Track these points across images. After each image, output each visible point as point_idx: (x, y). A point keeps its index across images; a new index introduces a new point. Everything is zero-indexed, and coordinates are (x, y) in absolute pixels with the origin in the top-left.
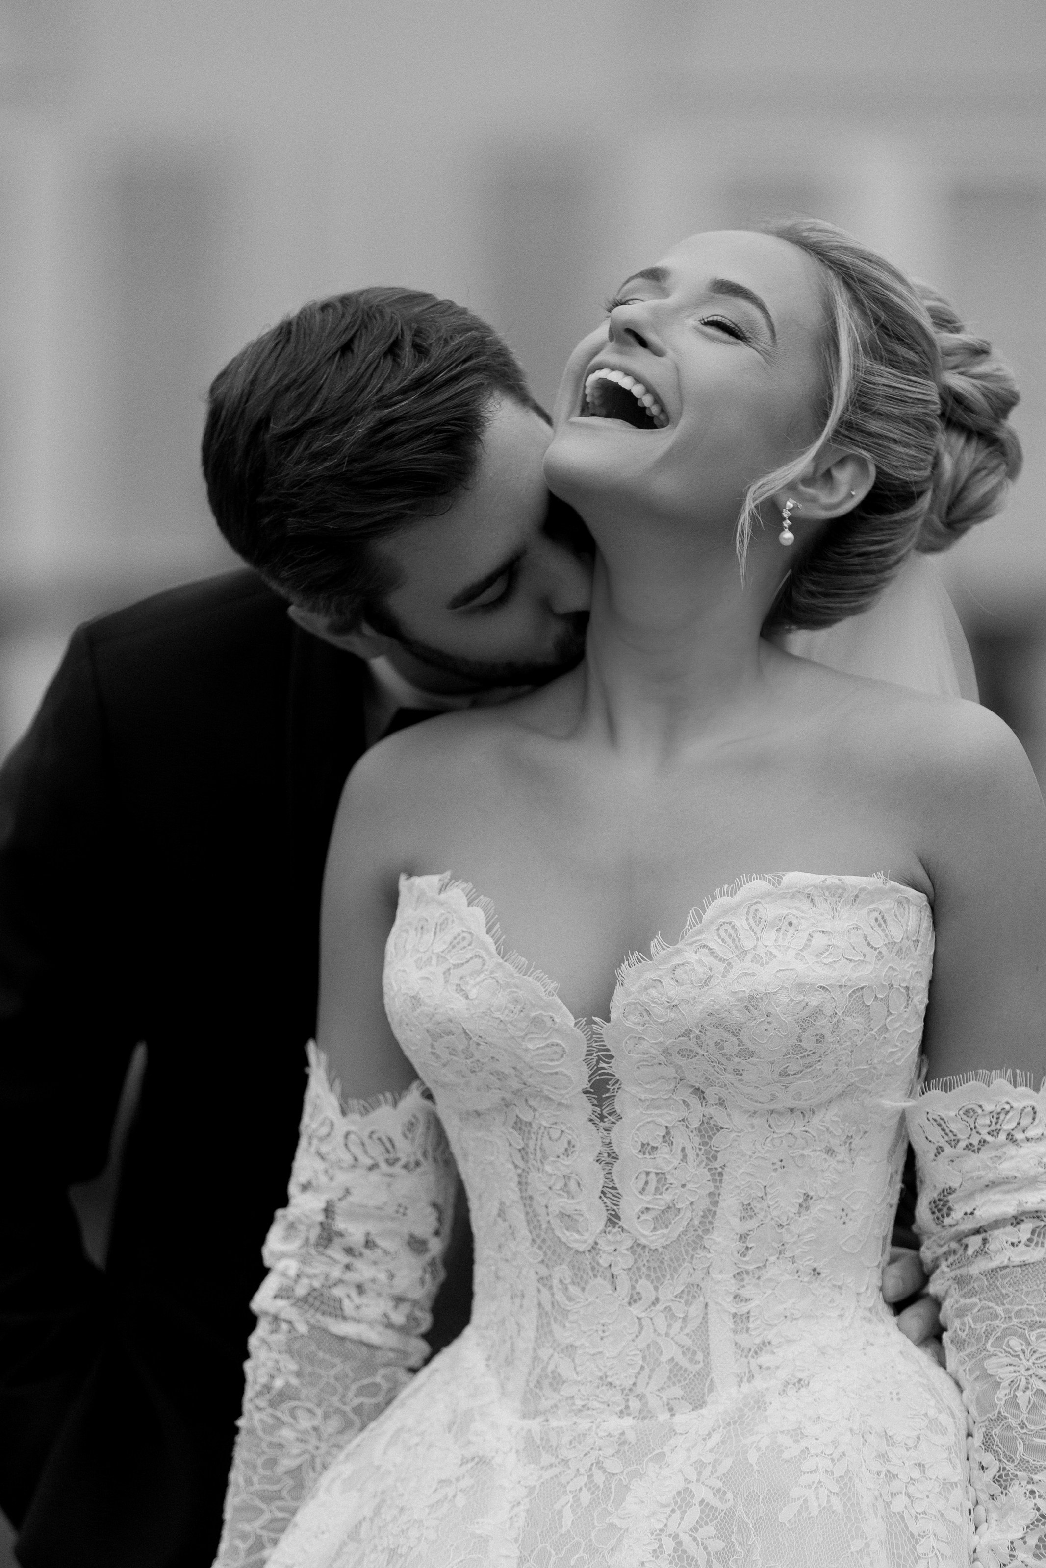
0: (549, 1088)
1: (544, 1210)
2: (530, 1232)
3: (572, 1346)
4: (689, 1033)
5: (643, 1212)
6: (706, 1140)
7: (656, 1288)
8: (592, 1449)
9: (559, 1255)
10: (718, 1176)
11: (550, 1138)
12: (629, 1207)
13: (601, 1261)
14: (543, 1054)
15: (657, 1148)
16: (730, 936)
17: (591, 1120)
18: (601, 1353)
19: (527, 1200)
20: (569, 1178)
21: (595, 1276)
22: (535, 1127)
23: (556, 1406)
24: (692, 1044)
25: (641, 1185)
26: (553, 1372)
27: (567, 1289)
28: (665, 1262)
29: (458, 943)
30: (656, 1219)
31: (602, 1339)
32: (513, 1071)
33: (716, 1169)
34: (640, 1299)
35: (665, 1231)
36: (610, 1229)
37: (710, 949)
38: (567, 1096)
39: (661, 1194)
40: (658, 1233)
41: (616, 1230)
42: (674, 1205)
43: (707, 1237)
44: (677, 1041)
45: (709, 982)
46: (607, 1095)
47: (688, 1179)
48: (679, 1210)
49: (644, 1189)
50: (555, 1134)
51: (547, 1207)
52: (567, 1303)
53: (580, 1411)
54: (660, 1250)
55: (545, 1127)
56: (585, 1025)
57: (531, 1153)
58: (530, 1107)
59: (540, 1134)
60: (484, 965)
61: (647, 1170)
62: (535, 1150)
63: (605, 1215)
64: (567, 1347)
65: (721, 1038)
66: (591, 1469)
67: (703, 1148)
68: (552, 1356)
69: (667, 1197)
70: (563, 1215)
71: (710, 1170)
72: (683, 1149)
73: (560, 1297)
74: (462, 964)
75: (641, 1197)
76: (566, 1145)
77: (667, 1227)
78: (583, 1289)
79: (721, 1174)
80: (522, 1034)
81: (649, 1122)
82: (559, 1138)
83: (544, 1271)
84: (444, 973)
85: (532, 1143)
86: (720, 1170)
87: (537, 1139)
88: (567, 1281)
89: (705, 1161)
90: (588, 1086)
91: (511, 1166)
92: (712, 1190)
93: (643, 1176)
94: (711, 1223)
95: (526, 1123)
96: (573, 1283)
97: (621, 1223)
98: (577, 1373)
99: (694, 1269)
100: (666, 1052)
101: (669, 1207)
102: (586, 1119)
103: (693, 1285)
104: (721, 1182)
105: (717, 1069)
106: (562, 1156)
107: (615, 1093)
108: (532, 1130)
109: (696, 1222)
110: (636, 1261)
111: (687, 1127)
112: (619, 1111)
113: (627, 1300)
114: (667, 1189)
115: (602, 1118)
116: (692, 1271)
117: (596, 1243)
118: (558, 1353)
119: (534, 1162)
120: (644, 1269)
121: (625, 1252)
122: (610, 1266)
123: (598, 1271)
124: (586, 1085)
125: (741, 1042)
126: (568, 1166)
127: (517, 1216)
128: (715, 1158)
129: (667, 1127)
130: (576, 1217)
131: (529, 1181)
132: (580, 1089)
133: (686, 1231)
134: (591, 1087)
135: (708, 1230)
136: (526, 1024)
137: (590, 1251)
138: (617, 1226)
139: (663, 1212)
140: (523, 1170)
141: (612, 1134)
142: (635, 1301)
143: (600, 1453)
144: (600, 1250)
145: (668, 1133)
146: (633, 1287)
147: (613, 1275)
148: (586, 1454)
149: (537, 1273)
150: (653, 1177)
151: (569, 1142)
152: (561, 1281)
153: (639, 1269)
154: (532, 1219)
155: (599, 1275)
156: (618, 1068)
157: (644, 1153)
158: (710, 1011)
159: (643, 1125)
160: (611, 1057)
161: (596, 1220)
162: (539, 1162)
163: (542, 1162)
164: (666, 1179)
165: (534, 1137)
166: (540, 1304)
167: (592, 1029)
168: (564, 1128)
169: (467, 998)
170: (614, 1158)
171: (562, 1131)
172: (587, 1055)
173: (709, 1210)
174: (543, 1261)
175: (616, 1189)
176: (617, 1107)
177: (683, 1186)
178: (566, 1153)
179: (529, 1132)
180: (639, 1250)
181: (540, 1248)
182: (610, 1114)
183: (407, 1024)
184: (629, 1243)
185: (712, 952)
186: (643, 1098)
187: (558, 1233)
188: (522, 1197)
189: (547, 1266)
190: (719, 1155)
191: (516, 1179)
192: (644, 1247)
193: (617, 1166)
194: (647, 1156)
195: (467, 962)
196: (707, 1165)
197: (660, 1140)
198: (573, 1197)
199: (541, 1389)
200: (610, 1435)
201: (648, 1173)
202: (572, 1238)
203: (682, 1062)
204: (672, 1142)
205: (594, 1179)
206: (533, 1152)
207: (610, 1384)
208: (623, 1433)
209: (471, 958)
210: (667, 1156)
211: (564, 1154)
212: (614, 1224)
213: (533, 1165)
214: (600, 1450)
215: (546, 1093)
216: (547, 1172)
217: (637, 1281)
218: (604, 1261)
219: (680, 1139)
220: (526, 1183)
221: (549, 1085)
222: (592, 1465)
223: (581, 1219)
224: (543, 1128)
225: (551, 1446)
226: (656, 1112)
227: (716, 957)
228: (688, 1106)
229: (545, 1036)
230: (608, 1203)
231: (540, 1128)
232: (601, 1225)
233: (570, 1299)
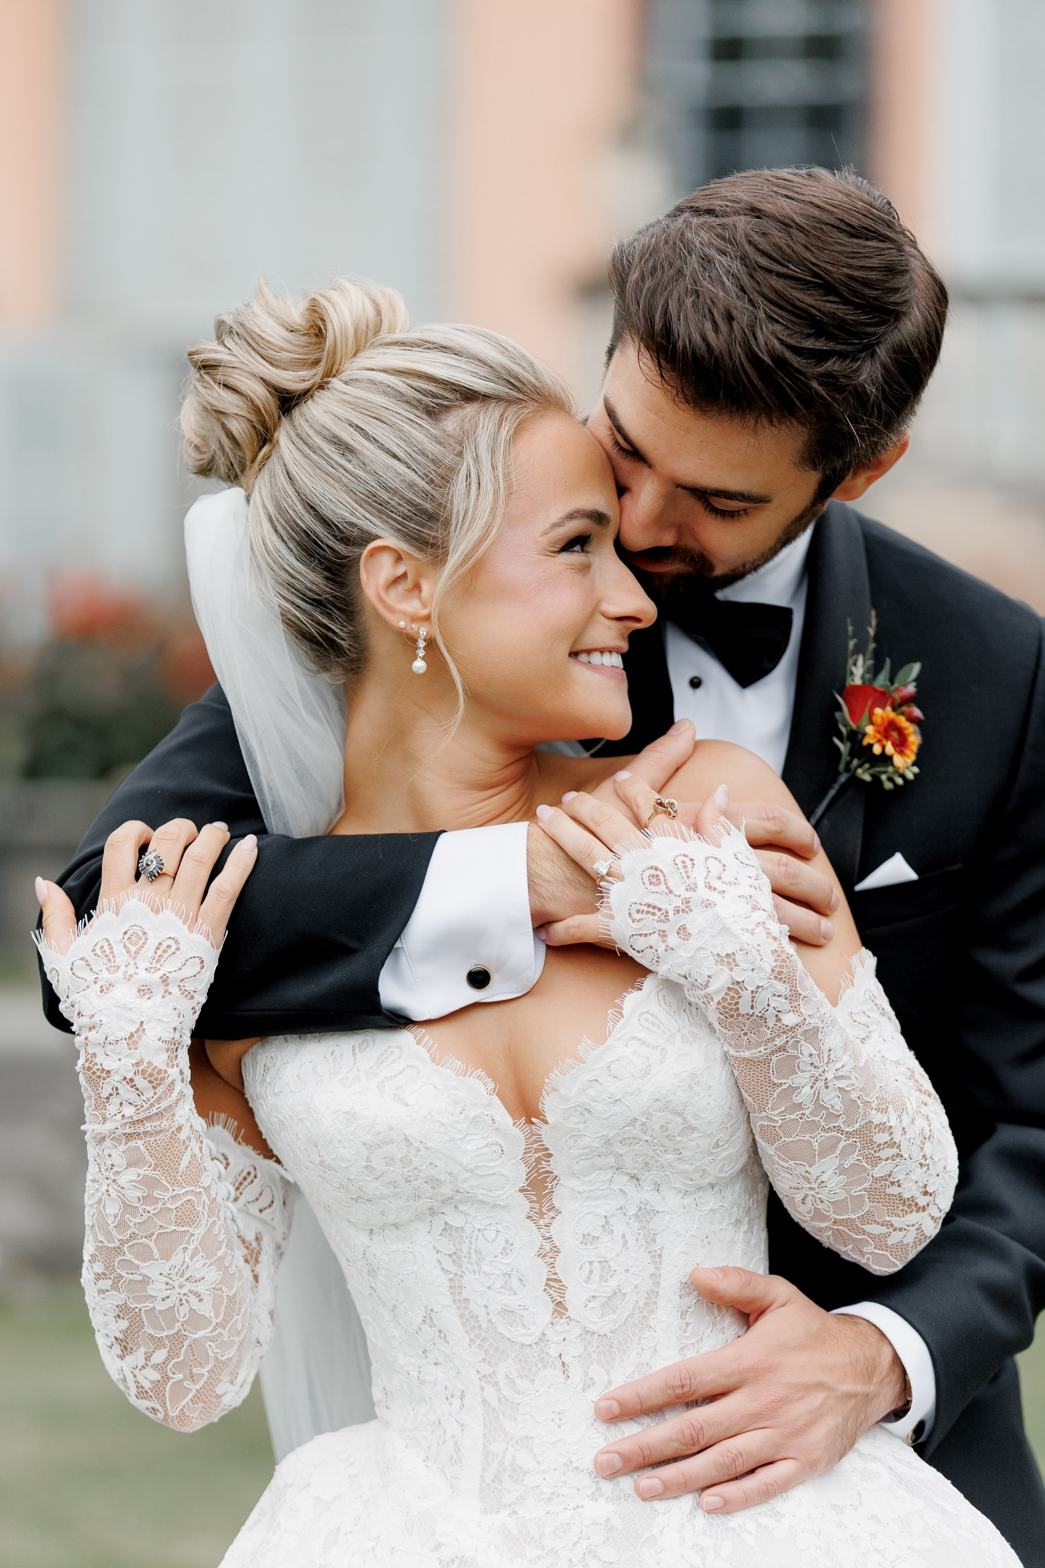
0: (484, 1192)
1: (483, 1310)
2: (466, 1332)
3: (526, 1437)
4: (635, 1122)
5: (589, 1301)
6: (644, 1224)
7: (608, 1372)
8: (580, 1538)
9: (503, 1352)
10: (657, 1257)
11: (486, 1239)
12: (574, 1298)
13: (550, 1352)
14: (482, 1154)
15: (598, 1238)
16: (653, 1024)
17: (529, 1217)
18: (560, 1440)
19: (462, 1303)
20: (510, 1276)
21: (545, 1367)
22: (468, 1231)
23: (522, 1497)
24: (636, 1131)
25: (586, 1274)
26: (511, 1465)
27: (514, 1383)
28: (615, 1346)
29: (387, 1058)
30: (603, 1306)
31: (559, 1426)
32: (449, 1177)
33: (655, 1251)
34: (594, 1384)
35: (614, 1316)
36: (558, 1319)
37: (639, 1040)
38: (504, 1197)
39: (606, 1281)
40: (605, 1319)
41: (563, 1320)
42: (620, 1290)
43: (652, 1317)
44: (621, 1131)
45: (650, 1070)
46: (546, 1192)
47: (631, 1264)
48: (625, 1295)
49: (589, 1279)
50: (491, 1235)
51: (486, 1307)
52: (515, 1396)
53: (550, 1499)
54: (609, 1335)
55: (479, 1230)
56: (524, 1124)
57: (465, 1257)
58: (461, 1212)
59: (475, 1237)
60: (418, 1073)
61: (591, 1260)
62: (469, 1253)
63: (551, 1306)
64: (521, 1439)
65: (667, 1121)
66: (584, 1559)
67: (642, 1233)
68: (506, 1449)
69: (613, 1283)
70: (506, 1312)
71: (649, 1252)
72: (623, 1236)
73: (506, 1391)
74: (396, 1076)
75: (587, 1286)
76: (504, 1245)
77: (614, 1312)
78: (533, 1381)
79: (660, 1256)
80: (460, 1136)
81: (588, 1213)
82: (495, 1239)
83: (486, 1369)
84: (378, 1086)
85: (465, 1248)
86: (659, 1252)
87: (471, 1243)
88: (515, 1375)
89: (645, 1245)
90: (525, 1185)
91: (440, 1272)
92: (653, 1271)
93: (588, 1265)
94: (655, 1303)
95: (457, 1228)
96: (521, 1377)
97: (568, 1314)
98: (539, 1462)
99: (642, 1349)
100: (608, 1142)
101: (615, 1293)
102: (524, 1217)
103: (642, 1364)
104: (660, 1263)
105: (658, 1152)
106: (500, 1256)
107: (554, 1189)
108: (465, 1235)
109: (641, 1304)
110: (586, 1349)
111: (625, 1214)
112: (557, 1206)
113: (580, 1387)
114: (612, 1276)
115: (541, 1215)
116: (640, 1350)
117: (544, 1334)
118: (512, 1446)
119: (469, 1265)
120: (594, 1355)
121: (575, 1340)
122: (560, 1355)
123: (548, 1362)
124: (522, 1183)
125: (685, 1120)
126: (507, 1264)
127: (450, 1319)
128: (654, 1241)
129: (605, 1217)
130: (521, 1312)
131: (464, 1284)
132: (517, 1188)
133: (632, 1314)
134: (528, 1185)
135: (652, 1310)
136: (465, 1125)
137: (537, 1343)
138: (564, 1317)
139: (609, 1298)
140: (456, 1274)
141: (552, 1229)
142: (589, 1386)
143: (590, 1541)
144: (549, 1341)
145: (607, 1222)
146: (586, 1373)
147: (563, 1363)
148: (575, 1544)
149: (478, 1372)
150: (596, 1265)
151: (507, 1241)
152: (506, 1376)
153: (589, 1355)
154: (469, 1320)
155: (549, 1366)
156: (557, 1165)
157: (586, 1244)
158: (656, 1097)
159: (583, 1217)
160: (550, 1155)
161: (543, 1311)
162: (474, 1264)
163: (477, 1264)
164: (610, 1266)
165: (467, 1241)
166: (484, 1401)
167: (531, 1129)
168: (500, 1228)
169: (407, 1105)
170: (556, 1252)
171: (498, 1231)
172: (525, 1153)
173: (653, 1292)
174: (484, 1360)
175: (560, 1281)
176: (556, 1202)
177: (627, 1271)
178: (505, 1252)
179: (461, 1237)
180: (588, 1337)
181: (480, 1346)
182: (549, 1210)
183: (340, 1142)
184: (578, 1331)
185: (643, 1042)
186: (581, 1191)
187: (501, 1330)
188: (454, 1301)
189: (490, 1364)
190: (657, 1238)
191: (448, 1284)
192: (593, 1333)
193: (560, 1259)
194: (589, 1246)
195: (399, 1074)
196: (646, 1248)
197: (600, 1229)
198: (515, 1294)
199: (500, 1482)
200: (595, 1523)
201: (591, 1263)
202: (517, 1333)
203: (622, 1150)
204: (612, 1231)
205: (538, 1273)
206: (467, 1255)
207: (577, 1468)
208: (608, 1520)
209: (404, 1069)
210: (609, 1245)
211: (502, 1253)
212: (561, 1315)
213: (467, 1268)
214: (588, 1538)
215: (480, 1197)
216: (484, 1272)
217: (588, 1367)
218: (554, 1351)
219: (619, 1226)
220: (460, 1287)
221: (483, 1189)
222: (584, 1554)
223: (525, 1313)
224: (476, 1231)
225: (533, 1538)
226: (594, 1203)
227: (649, 1046)
228: (625, 1193)
229: (485, 1136)
230: (555, 1294)
231: (473, 1231)
232: (547, 1317)
233: (518, 1392)
